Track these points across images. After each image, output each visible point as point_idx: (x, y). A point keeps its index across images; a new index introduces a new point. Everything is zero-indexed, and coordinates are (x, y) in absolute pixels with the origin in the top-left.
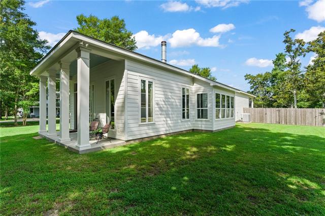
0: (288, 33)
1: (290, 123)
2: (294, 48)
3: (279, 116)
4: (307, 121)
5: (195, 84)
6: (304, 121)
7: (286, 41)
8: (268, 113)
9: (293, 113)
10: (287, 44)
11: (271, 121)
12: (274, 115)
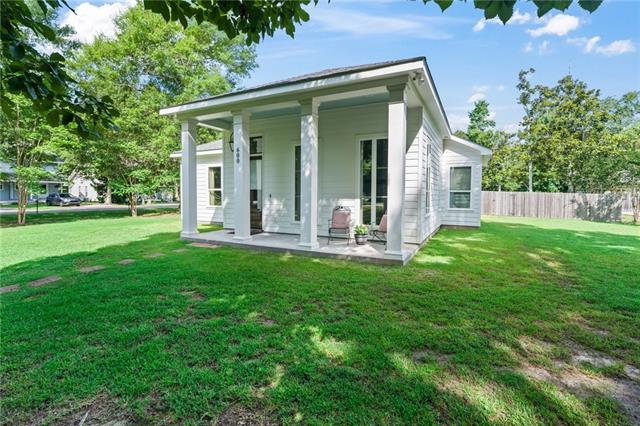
0: (525, 73)
1: (529, 215)
2: (533, 98)
3: (514, 204)
4: (553, 212)
5: (446, 151)
6: (549, 212)
7: (521, 87)
8: (498, 199)
9: (533, 200)
10: (522, 91)
11: (501, 212)
12: (505, 203)
